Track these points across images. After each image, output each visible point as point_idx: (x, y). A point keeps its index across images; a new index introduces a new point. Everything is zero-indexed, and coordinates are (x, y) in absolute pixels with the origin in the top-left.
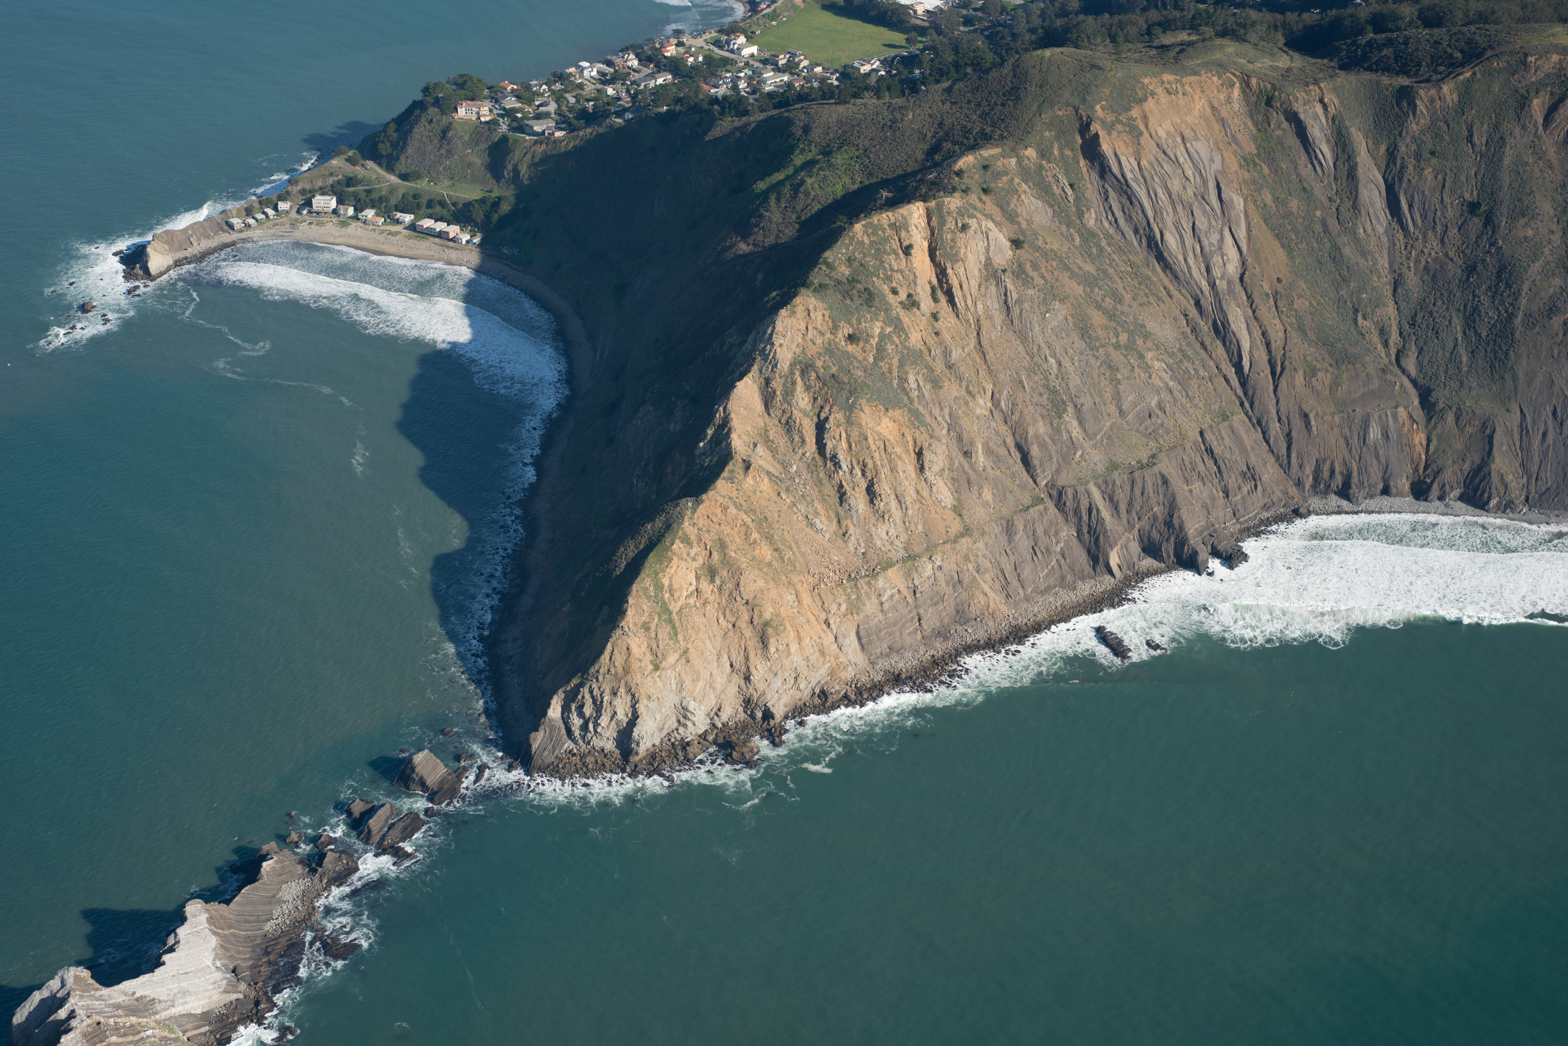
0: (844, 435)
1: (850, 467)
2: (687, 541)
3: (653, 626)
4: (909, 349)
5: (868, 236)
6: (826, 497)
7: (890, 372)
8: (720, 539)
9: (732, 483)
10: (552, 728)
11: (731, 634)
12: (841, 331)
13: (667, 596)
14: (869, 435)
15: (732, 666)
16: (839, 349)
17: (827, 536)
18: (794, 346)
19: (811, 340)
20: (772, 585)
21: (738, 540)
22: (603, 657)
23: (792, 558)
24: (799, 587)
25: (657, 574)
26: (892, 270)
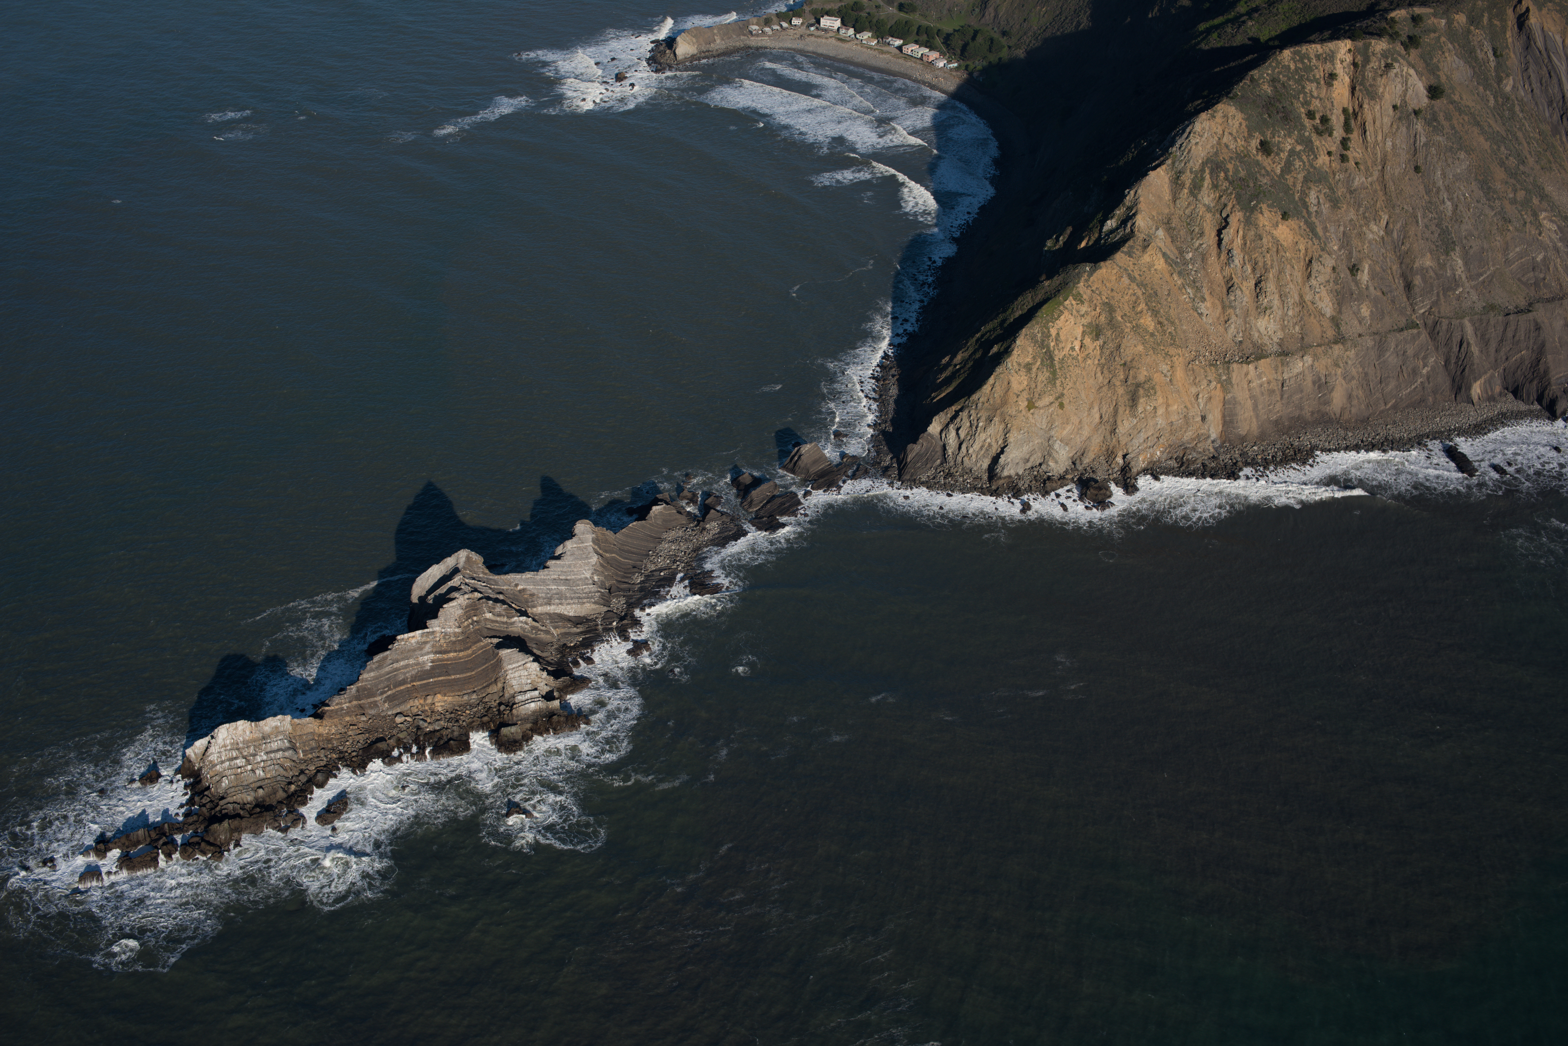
0: (1241, 233)
1: (1242, 262)
2: (1079, 299)
3: (1035, 368)
4: (1315, 168)
5: (1295, 62)
6: (1215, 286)
7: (1294, 185)
8: (1109, 303)
9: (1130, 257)
10: (929, 443)
11: (1105, 389)
12: (1254, 141)
13: (1052, 344)
14: (1264, 236)
15: (1101, 417)
16: (1249, 157)
17: (1210, 320)
18: (1208, 147)
19: (1225, 144)
20: (1150, 352)
21: (1126, 307)
22: (985, 387)
23: (1174, 333)
24: (1175, 359)
25: (1047, 324)
26: (1312, 96)
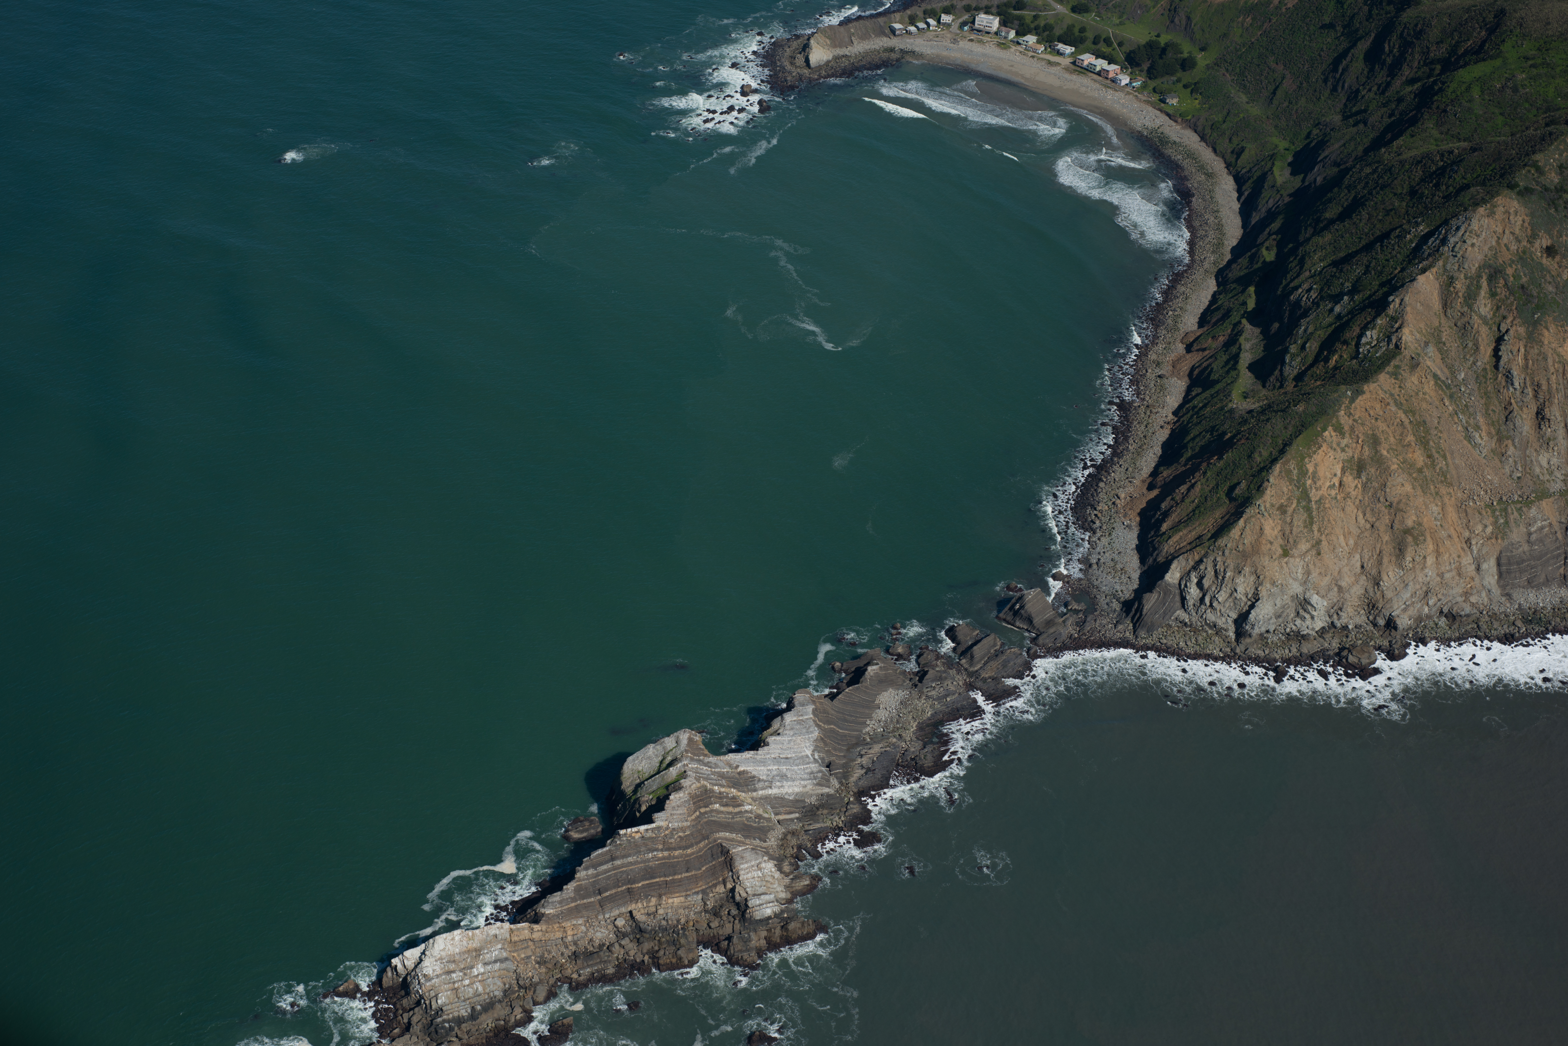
0: (1522, 350)
1: (1522, 385)
2: (1339, 429)
3: (1290, 510)
6: (1490, 412)
8: (1373, 435)
9: (1396, 379)
10: (1167, 592)
11: (1367, 534)
12: (1539, 241)
13: (1309, 482)
14: (1550, 355)
15: (1362, 567)
16: (1533, 260)
17: (1485, 452)
18: (1486, 248)
19: (1506, 245)
20: (1419, 492)
21: (1392, 439)
22: (1233, 531)
23: (1445, 468)
24: (1446, 500)
25: (1303, 459)
